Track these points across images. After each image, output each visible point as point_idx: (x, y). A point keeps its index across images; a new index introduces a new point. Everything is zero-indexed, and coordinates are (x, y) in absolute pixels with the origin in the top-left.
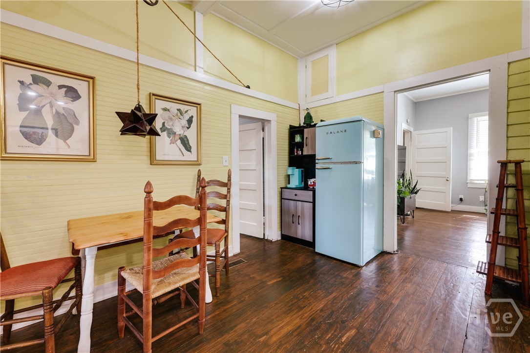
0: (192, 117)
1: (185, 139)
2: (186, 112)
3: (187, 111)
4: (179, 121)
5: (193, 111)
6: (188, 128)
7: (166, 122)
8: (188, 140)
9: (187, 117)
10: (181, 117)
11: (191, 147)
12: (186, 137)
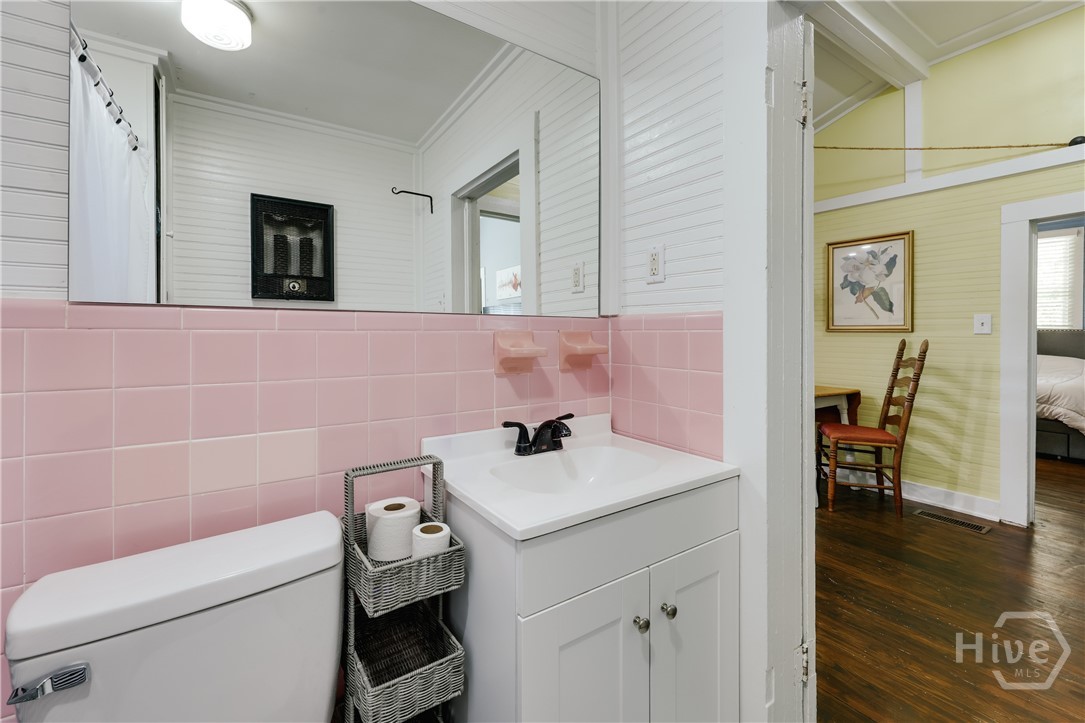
0: (896, 256)
1: (882, 293)
2: (883, 252)
3: (886, 250)
4: (870, 269)
5: (898, 248)
6: (887, 276)
7: (849, 274)
8: (887, 294)
9: (885, 259)
10: (875, 262)
11: (891, 304)
12: (883, 289)
